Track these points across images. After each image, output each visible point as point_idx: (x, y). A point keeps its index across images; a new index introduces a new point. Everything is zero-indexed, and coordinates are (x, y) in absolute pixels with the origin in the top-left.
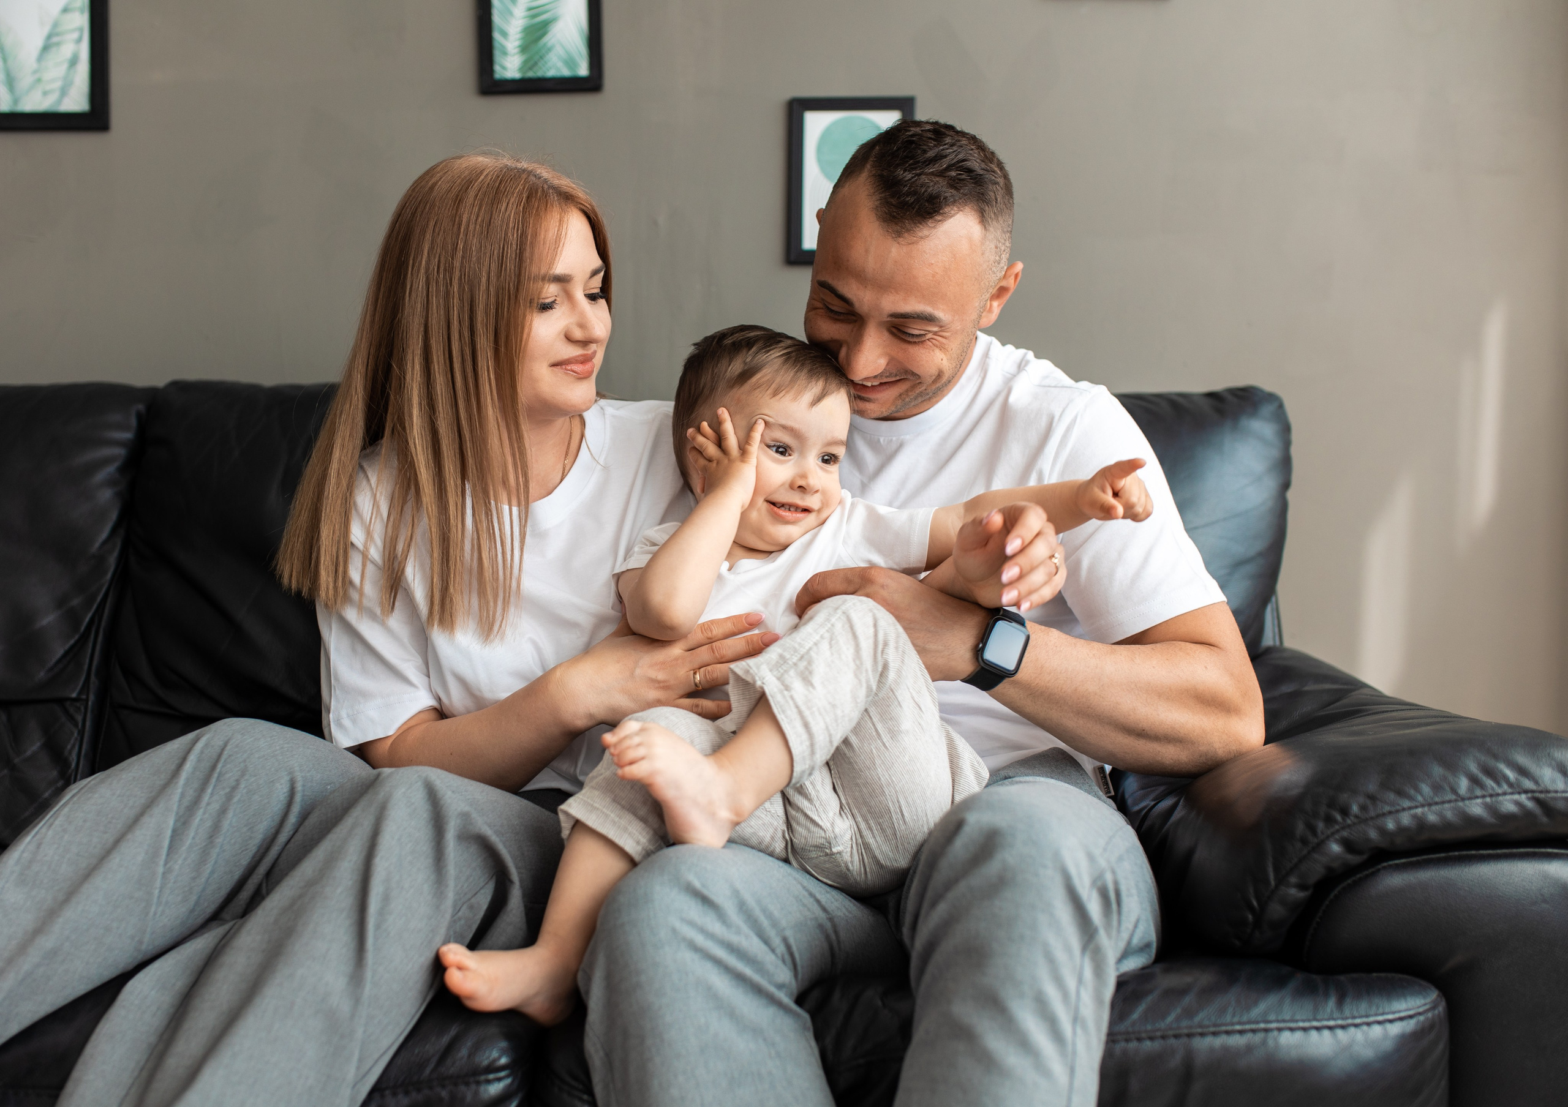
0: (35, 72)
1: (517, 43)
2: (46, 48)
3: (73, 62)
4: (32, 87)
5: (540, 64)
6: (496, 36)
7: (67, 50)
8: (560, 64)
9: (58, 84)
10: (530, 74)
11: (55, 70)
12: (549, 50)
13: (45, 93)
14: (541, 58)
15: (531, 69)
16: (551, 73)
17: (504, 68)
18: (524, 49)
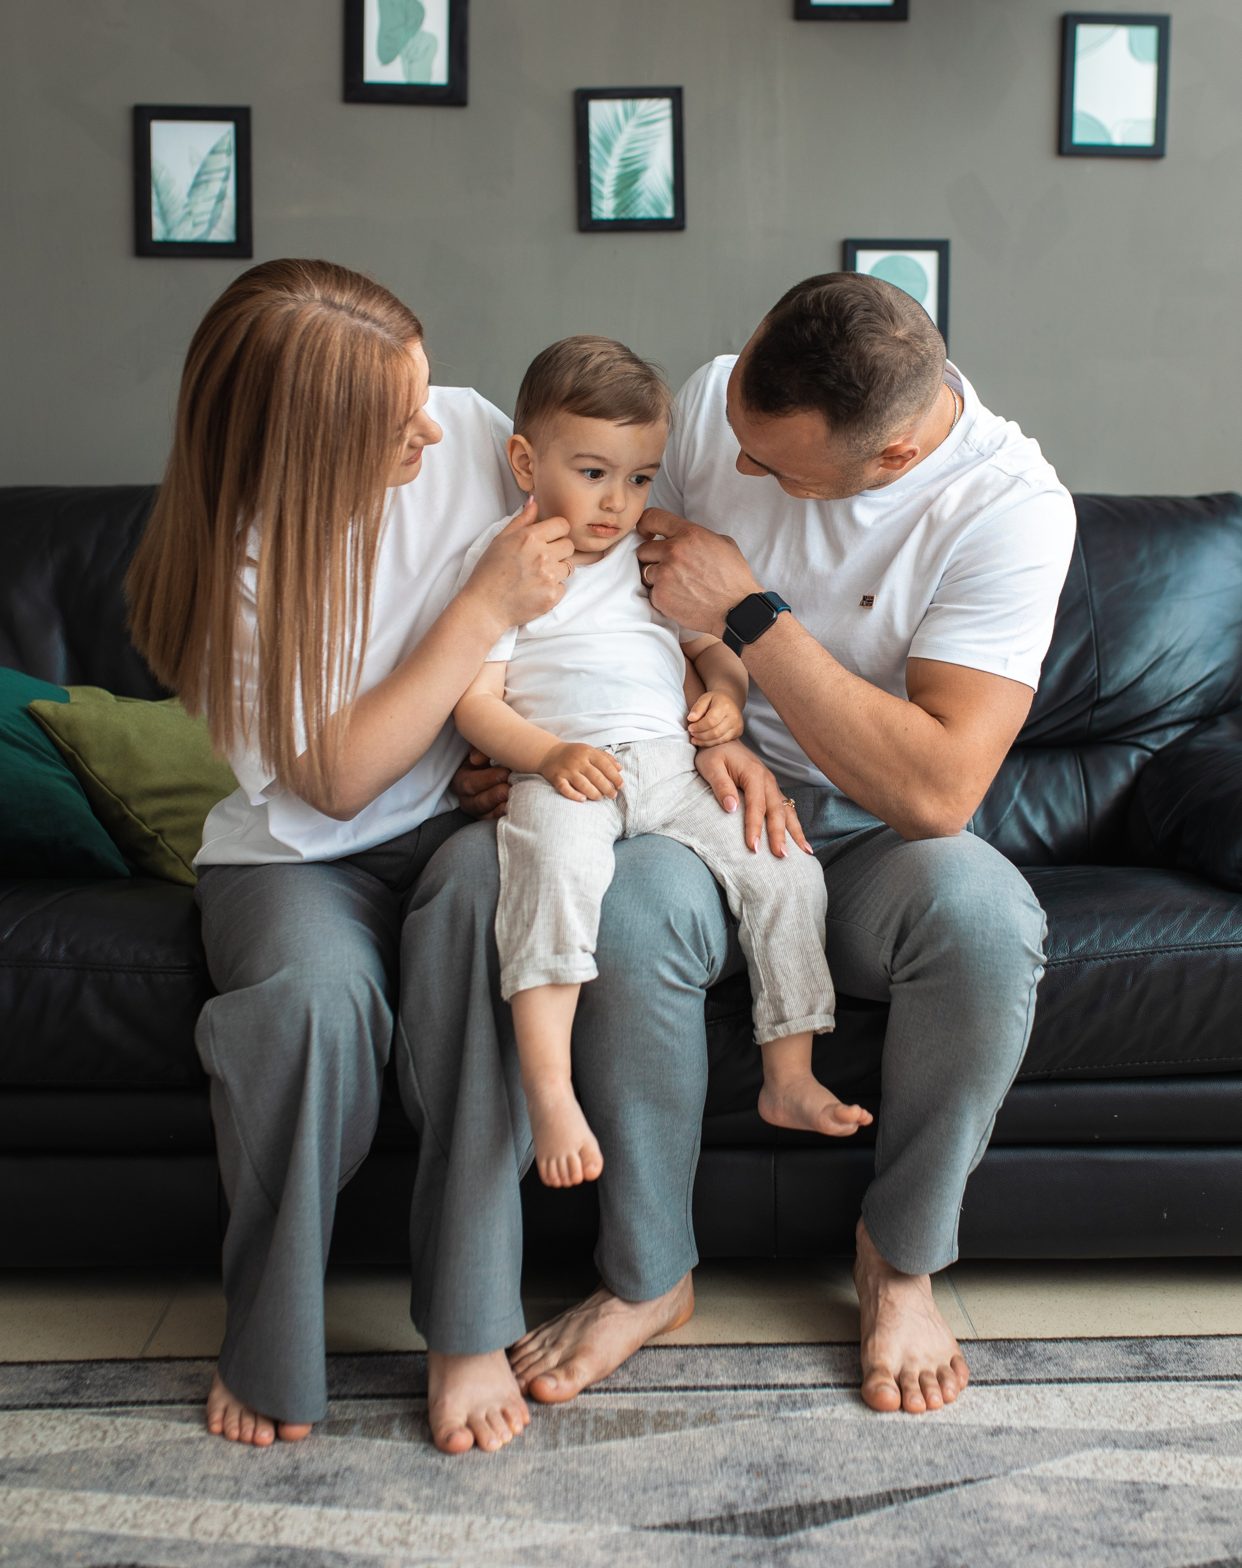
0: (186, 206)
1: (612, 189)
2: (196, 185)
3: (221, 197)
4: (182, 220)
5: (632, 207)
6: (594, 182)
7: (215, 187)
8: (649, 208)
9: (207, 217)
10: (623, 216)
11: (204, 205)
12: (639, 195)
13: (195, 225)
14: (633, 201)
15: (623, 210)
16: (641, 215)
17: (600, 210)
18: (618, 193)
